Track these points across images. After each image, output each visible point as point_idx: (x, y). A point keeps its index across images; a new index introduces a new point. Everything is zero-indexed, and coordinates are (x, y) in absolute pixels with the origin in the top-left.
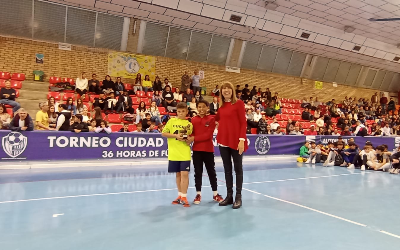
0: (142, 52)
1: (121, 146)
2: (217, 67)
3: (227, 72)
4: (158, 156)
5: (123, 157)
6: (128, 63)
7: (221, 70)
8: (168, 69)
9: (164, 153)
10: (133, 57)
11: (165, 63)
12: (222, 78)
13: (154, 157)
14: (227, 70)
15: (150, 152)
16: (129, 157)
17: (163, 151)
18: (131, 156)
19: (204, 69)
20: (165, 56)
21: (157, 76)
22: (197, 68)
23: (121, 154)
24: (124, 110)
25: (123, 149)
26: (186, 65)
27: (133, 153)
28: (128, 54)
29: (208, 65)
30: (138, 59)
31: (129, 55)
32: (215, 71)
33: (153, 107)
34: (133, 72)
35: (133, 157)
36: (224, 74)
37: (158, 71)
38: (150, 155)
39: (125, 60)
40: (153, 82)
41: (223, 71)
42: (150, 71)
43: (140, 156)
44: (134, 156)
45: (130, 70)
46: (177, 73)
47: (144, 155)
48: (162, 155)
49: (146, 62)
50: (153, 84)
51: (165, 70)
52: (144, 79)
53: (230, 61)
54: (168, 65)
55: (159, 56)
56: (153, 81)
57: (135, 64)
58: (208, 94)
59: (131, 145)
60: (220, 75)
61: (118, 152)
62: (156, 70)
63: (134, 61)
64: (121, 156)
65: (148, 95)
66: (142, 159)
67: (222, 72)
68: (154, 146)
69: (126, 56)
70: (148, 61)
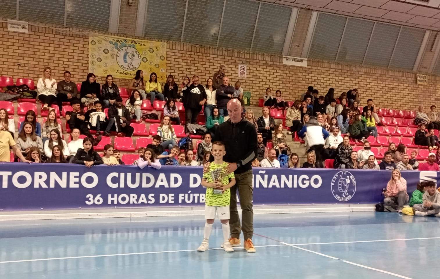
0: (144, 35)
1: (116, 186)
2: (268, 58)
3: (286, 66)
4: (173, 202)
5: (119, 204)
6: (122, 54)
7: (275, 63)
8: (187, 63)
9: (183, 198)
10: (130, 43)
11: (183, 52)
12: (277, 75)
13: (167, 204)
14: (285, 62)
15: (161, 195)
16: (128, 204)
17: (181, 195)
18: (131, 202)
19: (246, 61)
20: (182, 40)
21: (169, 74)
22: (235, 60)
23: (115, 199)
24: (117, 131)
25: (119, 191)
26: (217, 55)
27: (134, 197)
28: (122, 38)
29: (253, 54)
30: (137, 46)
31: (123, 41)
32: (264, 65)
33: (166, 125)
34: (131, 67)
35: (134, 204)
36: (280, 70)
37: (171, 65)
38: (161, 201)
39: (117, 49)
40: (164, 85)
41: (278, 64)
42: (157, 66)
43: (146, 202)
44: (136, 202)
45: (126, 65)
46: (202, 69)
47: (151, 200)
48: (180, 201)
49: (151, 50)
50: (163, 87)
51: (183, 64)
52: (149, 79)
53: (291, 47)
54: (187, 55)
55: (171, 42)
56: (163, 83)
57: (133, 55)
58: (254, 103)
59: (130, 185)
60: (273, 71)
61: (110, 196)
62: (168, 65)
63: (130, 50)
64: (116, 203)
65: (156, 106)
66: (148, 207)
67: (277, 66)
68: (167, 186)
69: (118, 41)
70: (155, 49)
